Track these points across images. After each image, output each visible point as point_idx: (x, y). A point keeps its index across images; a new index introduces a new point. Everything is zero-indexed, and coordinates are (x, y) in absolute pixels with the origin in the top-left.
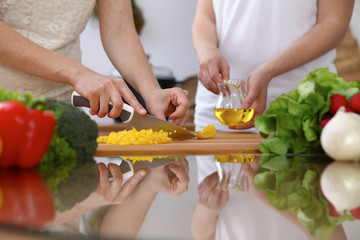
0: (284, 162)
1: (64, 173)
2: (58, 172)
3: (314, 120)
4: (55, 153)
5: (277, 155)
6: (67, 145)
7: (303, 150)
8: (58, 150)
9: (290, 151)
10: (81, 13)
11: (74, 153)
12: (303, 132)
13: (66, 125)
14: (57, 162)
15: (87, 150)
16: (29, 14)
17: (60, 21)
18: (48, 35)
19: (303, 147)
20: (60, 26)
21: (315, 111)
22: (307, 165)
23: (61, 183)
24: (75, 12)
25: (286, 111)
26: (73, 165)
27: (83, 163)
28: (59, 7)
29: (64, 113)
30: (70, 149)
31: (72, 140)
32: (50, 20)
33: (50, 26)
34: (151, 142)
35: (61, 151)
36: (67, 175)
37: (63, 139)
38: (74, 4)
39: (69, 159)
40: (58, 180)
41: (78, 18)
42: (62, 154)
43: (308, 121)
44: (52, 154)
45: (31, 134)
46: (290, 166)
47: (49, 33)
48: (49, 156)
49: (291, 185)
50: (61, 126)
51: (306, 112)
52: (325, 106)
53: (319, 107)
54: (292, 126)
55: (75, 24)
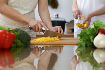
0: (84, 48)
1: (19, 50)
2: (18, 50)
3: (94, 36)
4: (17, 44)
5: (83, 46)
6: (21, 42)
7: (90, 45)
8: (18, 43)
9: (86, 45)
10: (34, 3)
11: (23, 44)
12: (90, 39)
13: (21, 36)
14: (17, 47)
15: (27, 43)
16: (19, 4)
17: (28, 6)
18: (25, 10)
19: (90, 44)
20: (28, 7)
21: (94, 33)
22: (91, 49)
23: (19, 53)
24: (32, 3)
25: (86, 33)
26: (23, 48)
27: (26, 47)
28: (27, 2)
29: (20, 33)
30: (22, 43)
31: (23, 41)
32: (25, 5)
33: (25, 7)
34: (49, 41)
35: (19, 44)
36: (20, 51)
37: (20, 41)
38: (32, 1)
39: (21, 46)
40: (18, 52)
41: (33, 5)
42: (19, 45)
43: (92, 36)
44: (16, 45)
45: (7, 39)
46: (86, 49)
47: (25, 9)
48: (15, 45)
49: (86, 55)
50: (19, 37)
51: (92, 33)
52: (97, 32)
53: (95, 32)
54: (87, 38)
55: (32, 7)
